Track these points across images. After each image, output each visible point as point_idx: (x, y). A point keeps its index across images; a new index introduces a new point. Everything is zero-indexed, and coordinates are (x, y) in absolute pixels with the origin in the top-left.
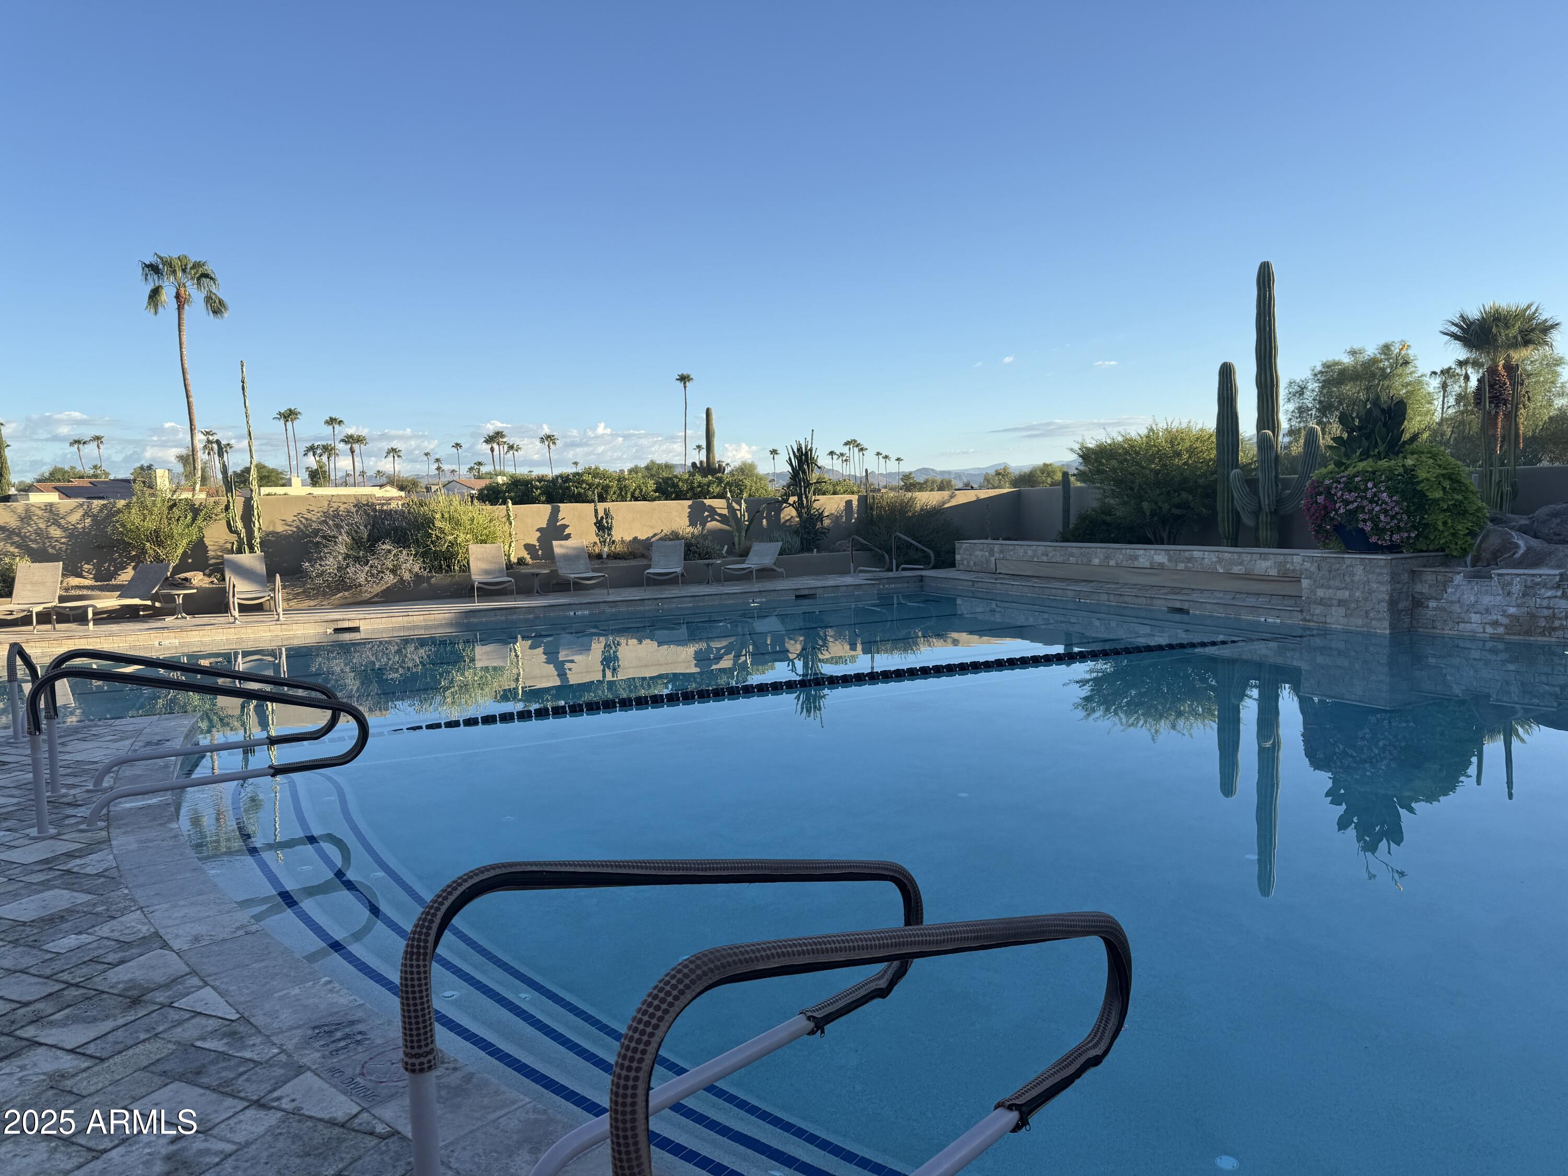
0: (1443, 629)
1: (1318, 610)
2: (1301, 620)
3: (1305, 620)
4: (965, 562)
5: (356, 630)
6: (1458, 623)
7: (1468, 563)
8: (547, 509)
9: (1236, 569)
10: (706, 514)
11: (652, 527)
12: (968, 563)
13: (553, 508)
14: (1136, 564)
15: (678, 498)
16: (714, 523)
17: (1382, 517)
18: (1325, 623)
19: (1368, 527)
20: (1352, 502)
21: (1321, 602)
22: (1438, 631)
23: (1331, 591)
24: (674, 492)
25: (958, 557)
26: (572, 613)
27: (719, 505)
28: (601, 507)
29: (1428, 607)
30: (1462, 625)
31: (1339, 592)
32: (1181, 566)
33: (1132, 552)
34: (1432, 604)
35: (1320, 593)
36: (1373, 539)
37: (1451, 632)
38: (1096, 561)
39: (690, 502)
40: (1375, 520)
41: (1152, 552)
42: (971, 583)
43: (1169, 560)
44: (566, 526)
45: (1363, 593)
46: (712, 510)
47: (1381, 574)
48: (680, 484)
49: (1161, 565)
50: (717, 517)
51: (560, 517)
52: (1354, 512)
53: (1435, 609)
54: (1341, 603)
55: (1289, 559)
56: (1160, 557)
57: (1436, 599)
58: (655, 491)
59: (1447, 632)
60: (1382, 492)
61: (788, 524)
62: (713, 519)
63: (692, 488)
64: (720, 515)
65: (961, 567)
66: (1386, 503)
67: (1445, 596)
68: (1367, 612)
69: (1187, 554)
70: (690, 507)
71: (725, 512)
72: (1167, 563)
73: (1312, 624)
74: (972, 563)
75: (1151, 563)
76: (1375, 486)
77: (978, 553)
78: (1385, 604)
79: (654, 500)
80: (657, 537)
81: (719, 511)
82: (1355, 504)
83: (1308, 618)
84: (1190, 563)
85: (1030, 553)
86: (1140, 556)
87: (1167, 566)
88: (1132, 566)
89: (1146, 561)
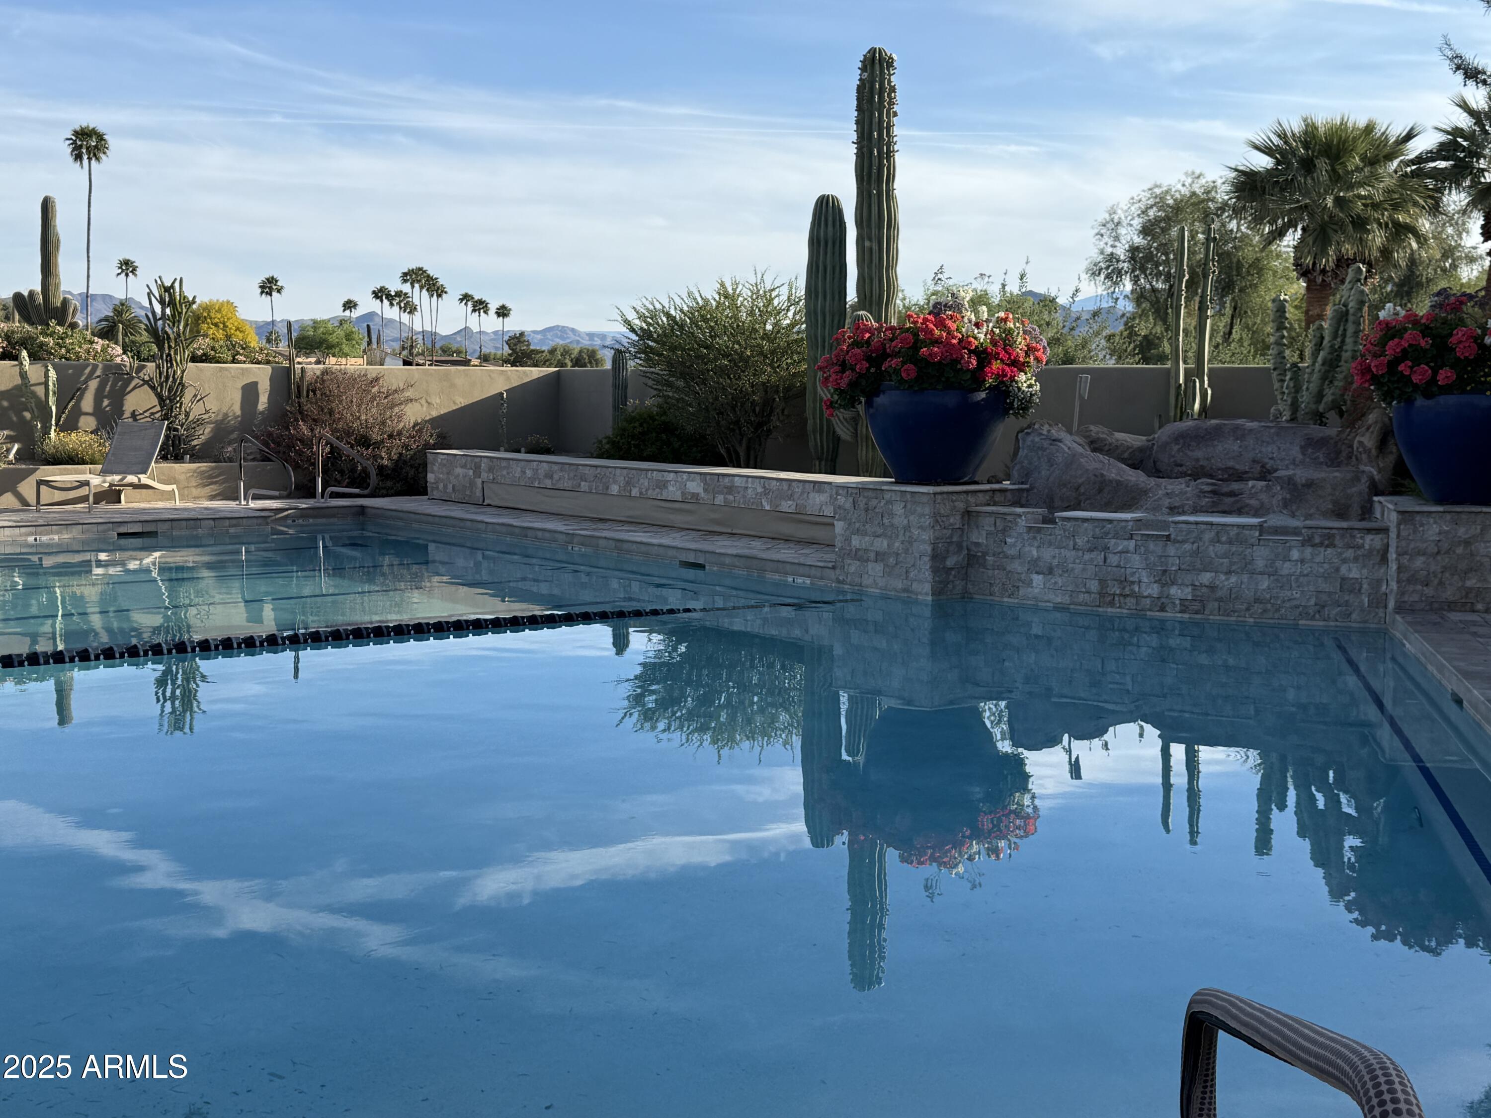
0: (1001, 596)
2: (834, 580)
3: (839, 581)
4: (441, 486)
6: (1018, 587)
12: (445, 487)
14: (662, 494)
18: (861, 584)
21: (857, 555)
22: (995, 598)
23: (867, 538)
25: (431, 477)
29: (986, 566)
30: (1022, 590)
31: (876, 540)
33: (663, 475)
37: (1009, 600)
38: (615, 489)
41: (685, 477)
42: (448, 521)
45: (903, 542)
47: (924, 515)
49: (695, 496)
53: (993, 568)
54: (880, 556)
57: (995, 553)
59: (1005, 599)
65: (436, 494)
67: (1005, 548)
68: (908, 571)
69: (726, 479)
72: (703, 495)
73: (846, 585)
74: (450, 487)
75: (683, 494)
77: (459, 471)
78: (926, 559)
83: (842, 577)
84: (730, 494)
85: (529, 473)
86: (670, 482)
87: (703, 499)
88: (659, 497)
89: (676, 490)
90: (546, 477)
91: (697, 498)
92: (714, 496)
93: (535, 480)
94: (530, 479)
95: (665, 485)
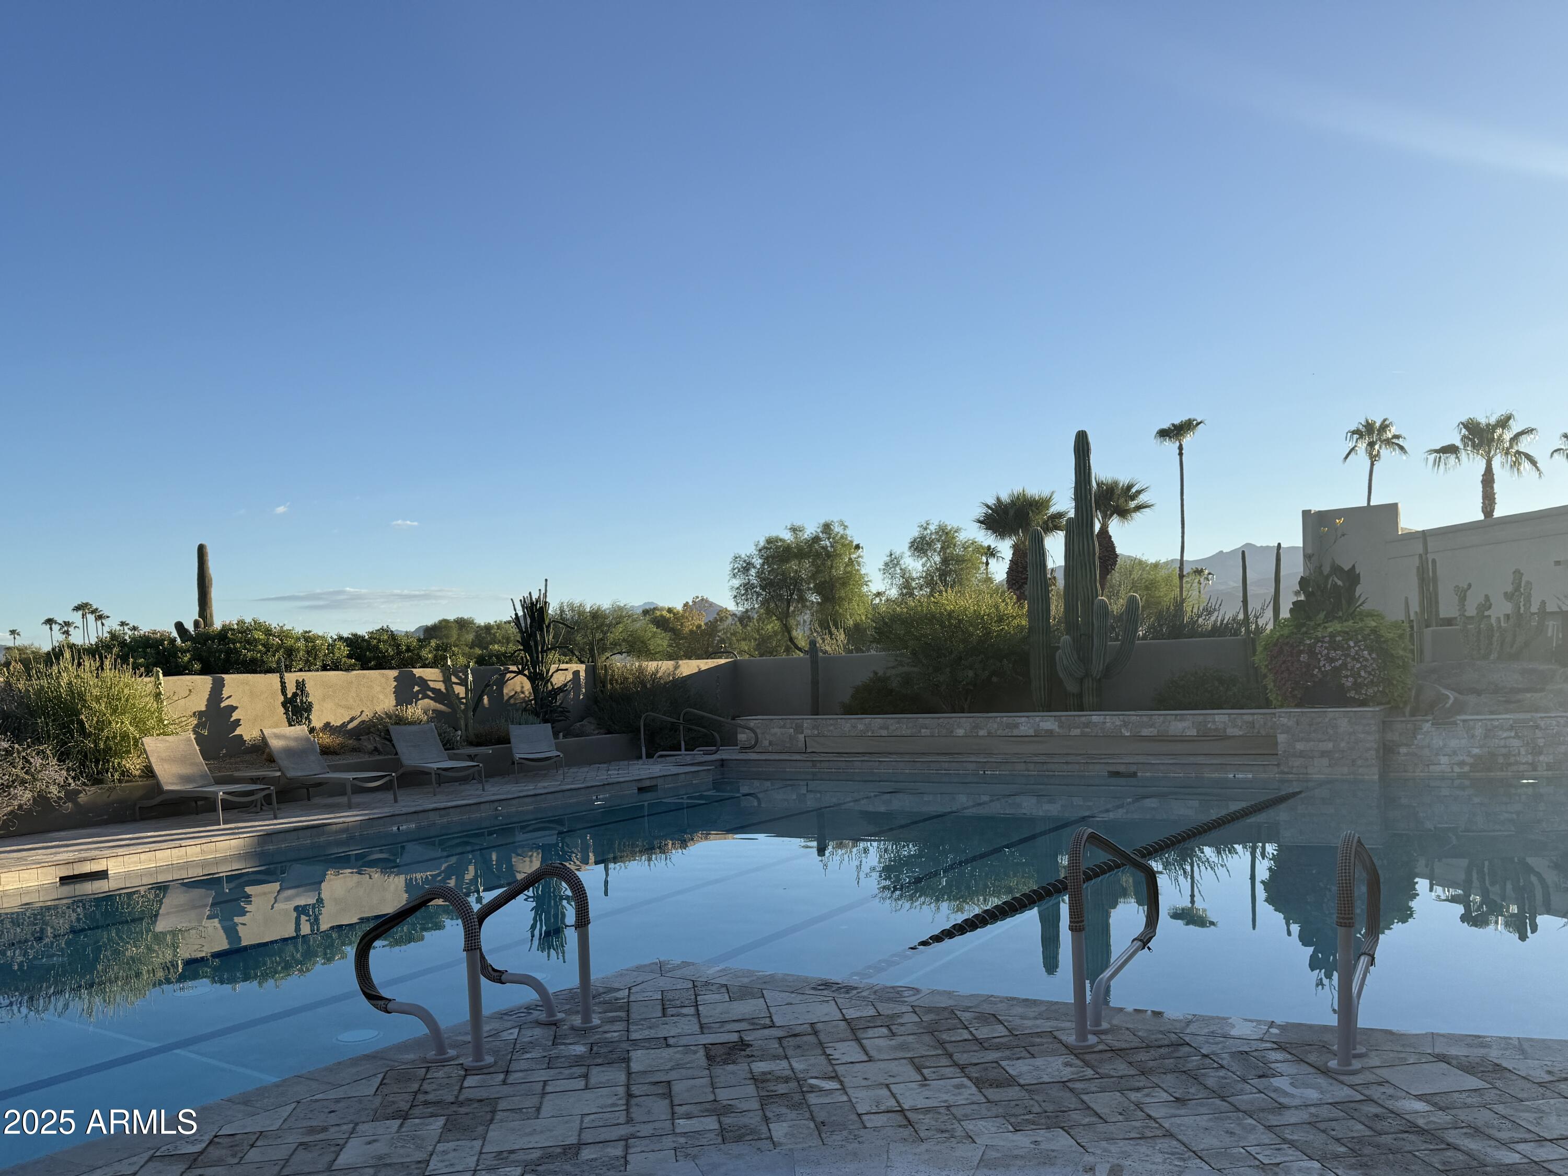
0: (1414, 772)
1: (1297, 762)
2: (1278, 773)
3: (1282, 773)
5: (102, 875)
6: (1428, 765)
7: (1407, 714)
8: (204, 683)
9: (1145, 732)
10: (416, 688)
11: (349, 708)
12: (760, 743)
13: (214, 681)
14: (1015, 732)
15: (379, 667)
16: (427, 701)
17: (1363, 673)
18: (1307, 774)
19: (1349, 682)
20: (1337, 660)
21: (1302, 755)
22: (1409, 774)
23: (1312, 743)
24: (374, 658)
25: (741, 737)
26: (395, 829)
27: (432, 675)
28: (291, 678)
29: (1399, 753)
30: (1431, 767)
31: (1320, 744)
32: (1077, 732)
33: (1010, 720)
34: (1403, 750)
35: (1299, 746)
36: (1352, 694)
37: (1421, 774)
38: (960, 732)
39: (395, 673)
40: (1356, 675)
41: (1038, 719)
42: (810, 764)
43: (1060, 727)
44: (233, 708)
45: (1348, 743)
46: (423, 682)
47: (1369, 725)
48: (381, 646)
49: (1050, 733)
50: (430, 693)
51: (225, 694)
52: (1336, 670)
53: (1406, 755)
54: (1323, 754)
55: (1209, 719)
56: (1048, 723)
57: (1406, 745)
58: (349, 656)
59: (1417, 774)
60: (1363, 650)
61: (512, 701)
62: (426, 696)
63: (399, 653)
64: (434, 690)
66: (1367, 660)
67: (1416, 742)
68: (1354, 761)
69: (1083, 719)
70: (396, 679)
71: (441, 686)
72: (1057, 730)
73: (1291, 776)
74: (766, 742)
75: (1035, 731)
76: (1356, 644)
78: (1373, 753)
79: (348, 669)
80: (355, 723)
81: (432, 684)
82: (1340, 662)
83: (1286, 770)
84: (1087, 727)
85: (860, 727)
86: (1021, 723)
87: (1058, 733)
88: (1010, 734)
89: (1029, 728)
90: (881, 728)
91: (1051, 733)
92: (1070, 730)
93: (868, 731)
94: (861, 731)
95: (1016, 726)
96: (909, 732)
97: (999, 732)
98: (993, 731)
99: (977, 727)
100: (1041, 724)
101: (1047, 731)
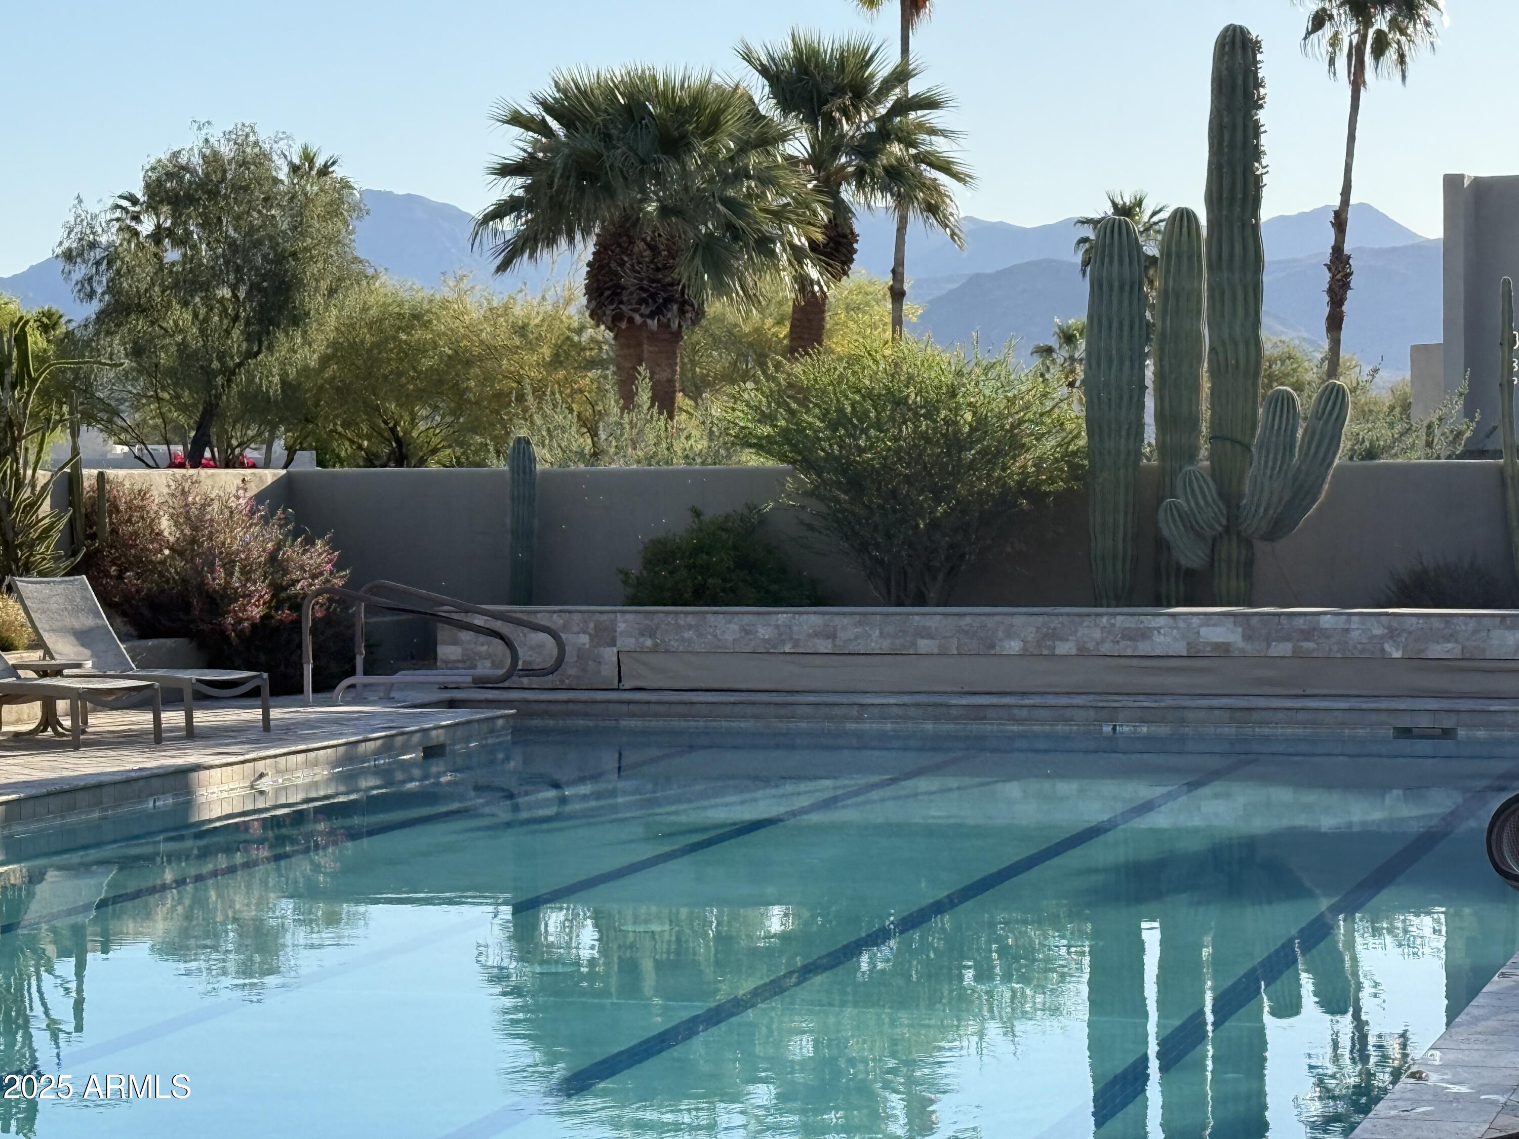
84: (1309, 640)
85: (764, 632)
86: (1158, 629)
87: (1242, 650)
88: (1129, 652)
89: (1175, 640)
90: (816, 635)
91: (1228, 651)
92: (1269, 646)
93: (783, 642)
94: (764, 640)
95: (1145, 634)
96: (886, 645)
97: (1106, 648)
98: (1091, 645)
99: (1055, 636)
100: (1203, 631)
101: (1217, 646)
